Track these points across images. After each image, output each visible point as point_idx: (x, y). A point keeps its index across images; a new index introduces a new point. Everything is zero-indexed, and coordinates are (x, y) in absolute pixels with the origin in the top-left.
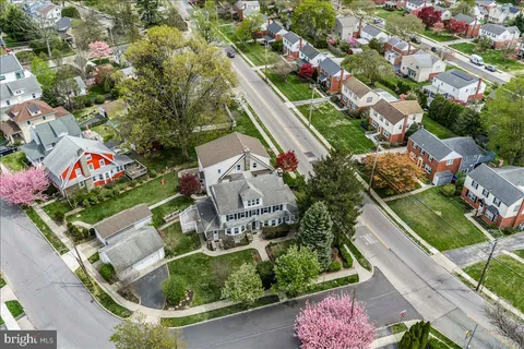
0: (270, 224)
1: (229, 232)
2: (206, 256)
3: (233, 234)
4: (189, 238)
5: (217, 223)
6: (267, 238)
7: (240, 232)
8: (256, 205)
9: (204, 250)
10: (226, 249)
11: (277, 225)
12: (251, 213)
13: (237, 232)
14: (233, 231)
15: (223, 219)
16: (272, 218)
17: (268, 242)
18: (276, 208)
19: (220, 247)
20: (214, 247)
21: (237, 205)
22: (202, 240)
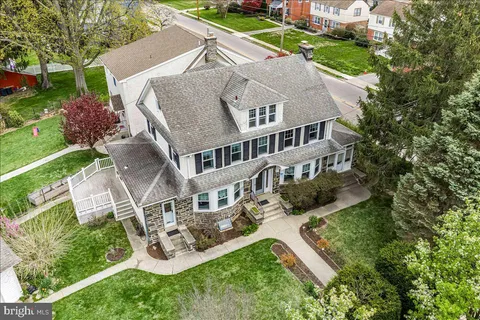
0: (298, 174)
1: (204, 204)
2: (147, 276)
3: (214, 207)
4: (98, 234)
5: (171, 180)
6: (297, 210)
7: (232, 202)
8: (268, 125)
9: (140, 259)
10: (200, 249)
11: (312, 176)
12: (255, 147)
13: (223, 202)
14: (214, 199)
15: (186, 170)
16: (301, 161)
17: (305, 218)
18: (311, 134)
19: (185, 246)
20: (168, 246)
21: (220, 125)
22: (132, 236)
